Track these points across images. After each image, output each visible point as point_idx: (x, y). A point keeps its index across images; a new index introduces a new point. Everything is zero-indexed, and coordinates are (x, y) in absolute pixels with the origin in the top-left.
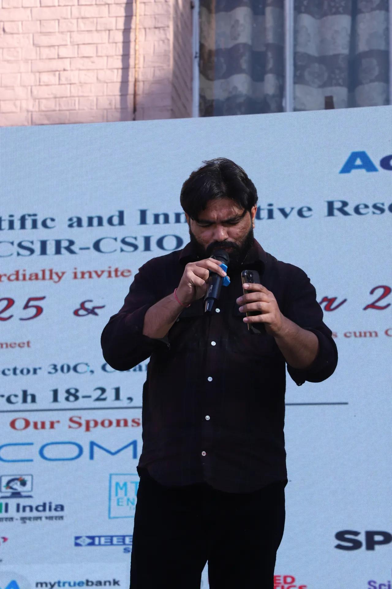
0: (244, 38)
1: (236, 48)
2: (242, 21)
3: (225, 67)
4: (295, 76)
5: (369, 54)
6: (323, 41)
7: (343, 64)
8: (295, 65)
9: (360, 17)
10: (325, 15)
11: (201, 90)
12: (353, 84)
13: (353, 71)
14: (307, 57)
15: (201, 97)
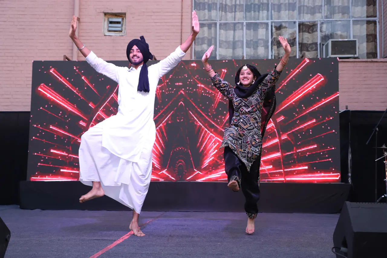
0: (206, 35)
1: (204, 37)
2: (205, 31)
3: (201, 42)
4: (219, 45)
5: (238, 41)
6: (226, 37)
7: (231, 43)
8: (219, 43)
9: (236, 31)
10: (227, 30)
11: (195, 48)
12: (234, 48)
13: (234, 45)
14: (222, 41)
15: (195, 50)
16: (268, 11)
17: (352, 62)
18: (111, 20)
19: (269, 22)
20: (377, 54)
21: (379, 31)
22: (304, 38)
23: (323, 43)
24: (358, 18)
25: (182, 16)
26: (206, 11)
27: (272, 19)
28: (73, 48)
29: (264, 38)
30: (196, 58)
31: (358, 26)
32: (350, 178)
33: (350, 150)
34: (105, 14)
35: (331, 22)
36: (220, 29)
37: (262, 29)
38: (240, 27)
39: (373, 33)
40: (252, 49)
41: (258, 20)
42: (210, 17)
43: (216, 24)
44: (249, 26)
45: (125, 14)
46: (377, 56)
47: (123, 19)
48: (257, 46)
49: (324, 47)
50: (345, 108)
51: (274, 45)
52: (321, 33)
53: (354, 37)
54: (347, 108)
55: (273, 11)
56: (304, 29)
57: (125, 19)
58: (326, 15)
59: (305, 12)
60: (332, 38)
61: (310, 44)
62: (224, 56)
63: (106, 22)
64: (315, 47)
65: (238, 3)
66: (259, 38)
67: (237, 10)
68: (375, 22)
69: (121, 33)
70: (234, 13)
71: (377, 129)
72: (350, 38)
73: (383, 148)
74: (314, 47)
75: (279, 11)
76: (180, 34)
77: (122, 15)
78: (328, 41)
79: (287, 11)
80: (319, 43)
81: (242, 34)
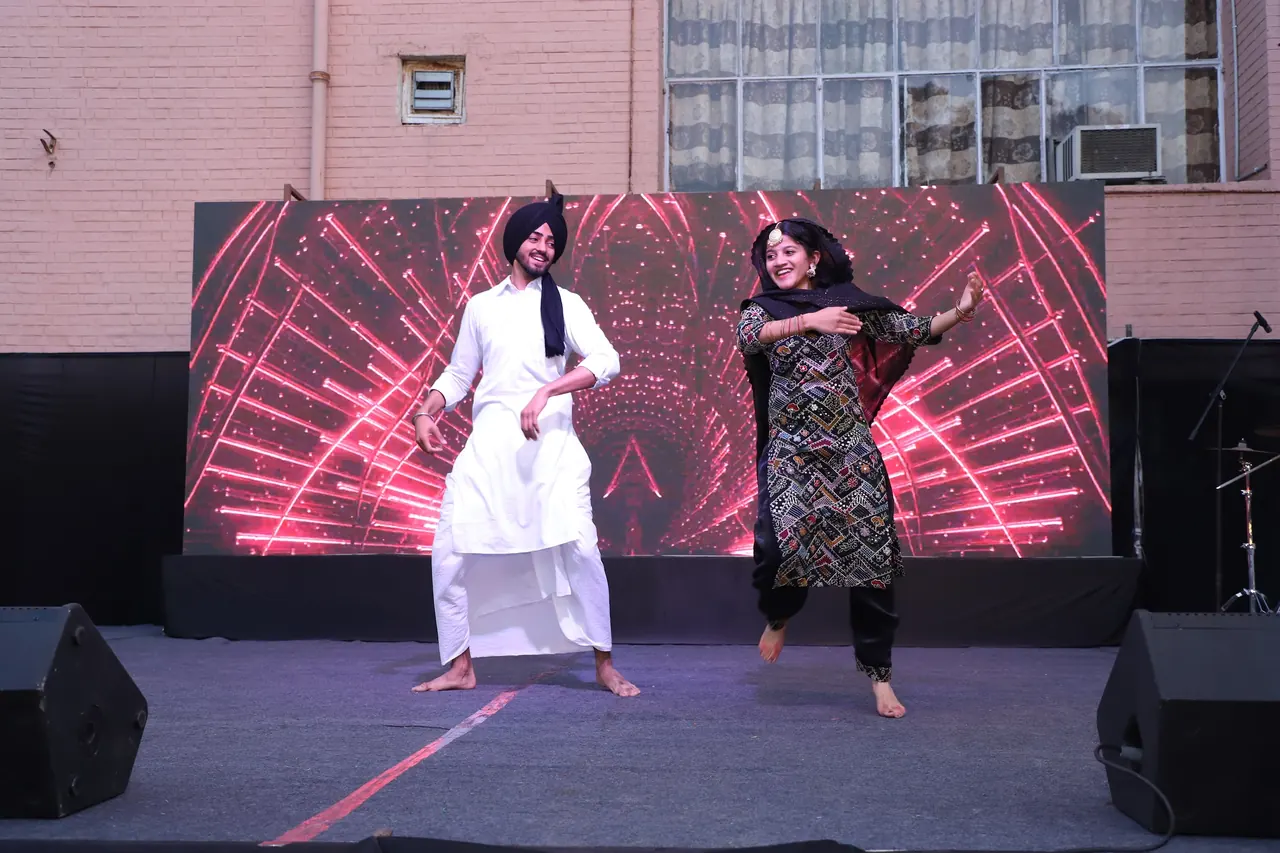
0: (704, 118)
1: (697, 126)
2: (702, 105)
3: (688, 140)
4: (744, 149)
5: (801, 135)
6: (765, 123)
7: (781, 141)
8: (744, 142)
9: (794, 106)
10: (766, 103)
11: (670, 158)
12: (788, 157)
13: (788, 147)
14: (753, 135)
15: (670, 163)
16: (889, 43)
17: (1144, 193)
18: (421, 78)
19: (894, 75)
20: (1218, 168)
21: (1225, 100)
22: (999, 123)
23: (1055, 138)
24: (1161, 59)
25: (632, 61)
26: (705, 46)
27: (901, 67)
28: (310, 163)
29: (879, 124)
30: (674, 188)
31: (1161, 87)
32: (1138, 542)
33: (1138, 458)
34: (405, 61)
35: (1080, 73)
36: (746, 98)
37: (872, 96)
38: (808, 93)
39: (1207, 106)
40: (843, 158)
41: (861, 69)
42: (715, 63)
43: (733, 84)
44: (833, 88)
45: (463, 59)
46: (1218, 175)
47: (456, 75)
48: (859, 151)
49: (1060, 149)
50: (1124, 333)
51: (909, 146)
52: (1050, 107)
53: (1149, 117)
54: (1129, 333)
55: (904, 44)
56: (999, 99)
57: (462, 74)
58: (1063, 52)
59: (1001, 45)
60: (1083, 124)
61: (1018, 142)
62: (758, 179)
63: (408, 85)
64: (1032, 151)
65: (798, 20)
66: (864, 124)
67: (796, 42)
68: (1212, 74)
69: (451, 116)
70: (787, 51)
71: (1222, 394)
72: (1137, 122)
73: (1239, 451)
74: (1029, 151)
75: (923, 42)
76: (626, 117)
77: (453, 63)
78: (1072, 133)
79: (947, 44)
80: (1043, 139)
81: (811, 114)
